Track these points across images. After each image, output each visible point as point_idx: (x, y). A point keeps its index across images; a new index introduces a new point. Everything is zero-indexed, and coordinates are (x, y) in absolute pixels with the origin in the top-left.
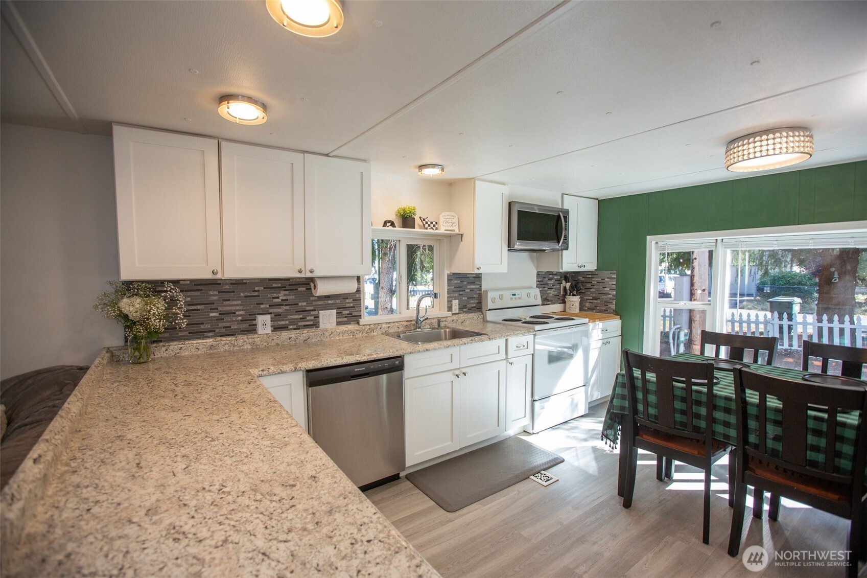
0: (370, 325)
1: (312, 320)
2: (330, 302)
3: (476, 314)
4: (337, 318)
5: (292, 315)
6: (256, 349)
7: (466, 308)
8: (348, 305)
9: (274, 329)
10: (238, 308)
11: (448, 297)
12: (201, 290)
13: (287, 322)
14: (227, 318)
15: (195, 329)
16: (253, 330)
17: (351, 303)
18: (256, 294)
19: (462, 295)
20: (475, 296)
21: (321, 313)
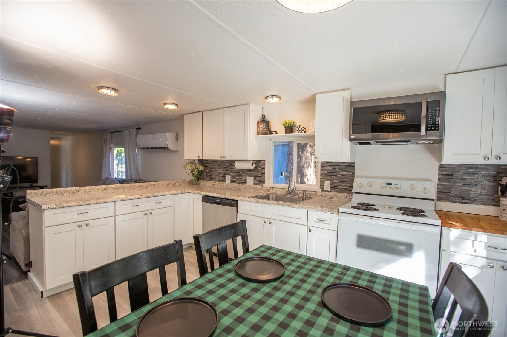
0: (268, 187)
1: (244, 180)
2: (251, 173)
3: (346, 194)
4: (254, 181)
5: (237, 177)
6: (224, 188)
7: (338, 188)
8: (259, 175)
9: (232, 181)
10: (222, 171)
11: (321, 179)
12: (213, 164)
13: (235, 180)
14: (219, 175)
15: (211, 177)
16: (225, 181)
17: (260, 174)
18: (227, 166)
19: (334, 178)
20: (346, 180)
21: (248, 177)
